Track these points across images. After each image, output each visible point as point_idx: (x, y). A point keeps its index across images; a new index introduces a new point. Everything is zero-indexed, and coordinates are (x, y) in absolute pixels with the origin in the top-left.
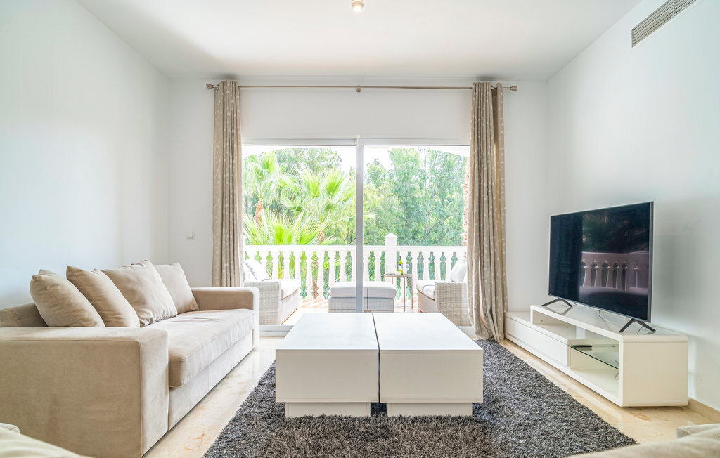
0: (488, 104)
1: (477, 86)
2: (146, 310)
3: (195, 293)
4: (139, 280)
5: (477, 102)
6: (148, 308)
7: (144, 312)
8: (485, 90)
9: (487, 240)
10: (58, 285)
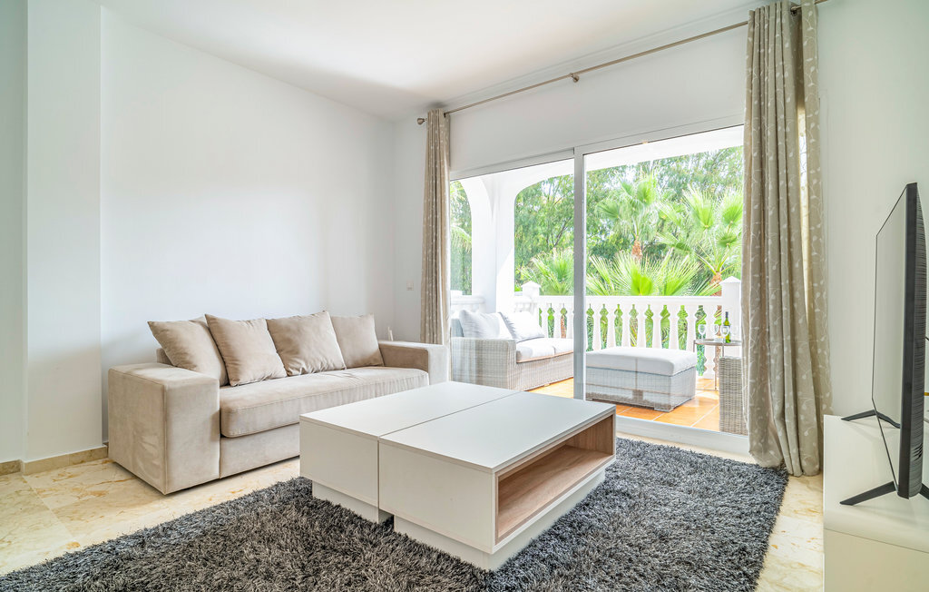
0: (778, 41)
1: (757, 15)
2: (298, 360)
3: (381, 347)
4: (299, 331)
5: (756, 43)
6: (300, 358)
7: (295, 361)
8: (772, 17)
9: (774, 286)
10: (168, 330)
